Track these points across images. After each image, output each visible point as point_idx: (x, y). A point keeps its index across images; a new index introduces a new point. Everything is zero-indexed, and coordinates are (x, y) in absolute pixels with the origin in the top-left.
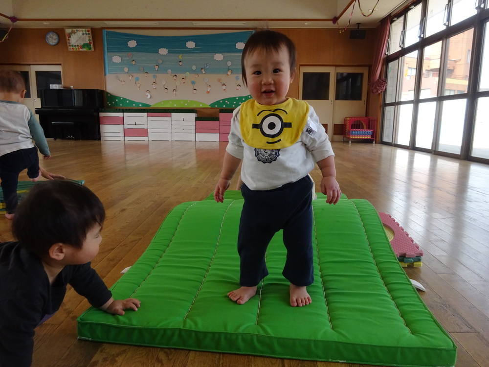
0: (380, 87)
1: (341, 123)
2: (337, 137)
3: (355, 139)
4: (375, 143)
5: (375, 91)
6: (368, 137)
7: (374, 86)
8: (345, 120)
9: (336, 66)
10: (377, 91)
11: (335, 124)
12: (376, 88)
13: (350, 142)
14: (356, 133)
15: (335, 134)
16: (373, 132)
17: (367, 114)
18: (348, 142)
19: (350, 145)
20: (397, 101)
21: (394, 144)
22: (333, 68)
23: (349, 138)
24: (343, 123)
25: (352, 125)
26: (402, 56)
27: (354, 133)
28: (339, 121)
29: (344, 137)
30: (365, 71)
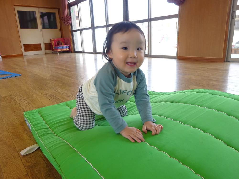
0: (69, 21)
1: (48, 43)
2: (48, 51)
3: (60, 51)
4: (72, 52)
5: (66, 23)
6: (67, 50)
7: (65, 20)
8: (51, 41)
9: (38, 7)
10: (68, 23)
11: (45, 44)
12: (67, 21)
13: (58, 53)
14: (60, 48)
15: (46, 49)
16: (69, 46)
17: (62, 36)
18: (57, 53)
19: (58, 55)
20: (81, 28)
21: (84, 52)
22: (37, 9)
23: (57, 51)
24: (50, 43)
25: (56, 43)
26: (79, 3)
27: (59, 48)
28: (47, 42)
29: (52, 51)
30: (56, 11)
